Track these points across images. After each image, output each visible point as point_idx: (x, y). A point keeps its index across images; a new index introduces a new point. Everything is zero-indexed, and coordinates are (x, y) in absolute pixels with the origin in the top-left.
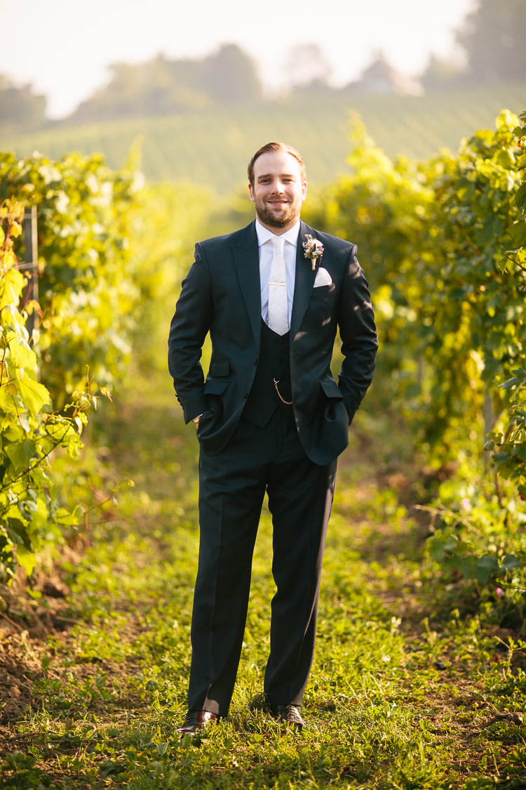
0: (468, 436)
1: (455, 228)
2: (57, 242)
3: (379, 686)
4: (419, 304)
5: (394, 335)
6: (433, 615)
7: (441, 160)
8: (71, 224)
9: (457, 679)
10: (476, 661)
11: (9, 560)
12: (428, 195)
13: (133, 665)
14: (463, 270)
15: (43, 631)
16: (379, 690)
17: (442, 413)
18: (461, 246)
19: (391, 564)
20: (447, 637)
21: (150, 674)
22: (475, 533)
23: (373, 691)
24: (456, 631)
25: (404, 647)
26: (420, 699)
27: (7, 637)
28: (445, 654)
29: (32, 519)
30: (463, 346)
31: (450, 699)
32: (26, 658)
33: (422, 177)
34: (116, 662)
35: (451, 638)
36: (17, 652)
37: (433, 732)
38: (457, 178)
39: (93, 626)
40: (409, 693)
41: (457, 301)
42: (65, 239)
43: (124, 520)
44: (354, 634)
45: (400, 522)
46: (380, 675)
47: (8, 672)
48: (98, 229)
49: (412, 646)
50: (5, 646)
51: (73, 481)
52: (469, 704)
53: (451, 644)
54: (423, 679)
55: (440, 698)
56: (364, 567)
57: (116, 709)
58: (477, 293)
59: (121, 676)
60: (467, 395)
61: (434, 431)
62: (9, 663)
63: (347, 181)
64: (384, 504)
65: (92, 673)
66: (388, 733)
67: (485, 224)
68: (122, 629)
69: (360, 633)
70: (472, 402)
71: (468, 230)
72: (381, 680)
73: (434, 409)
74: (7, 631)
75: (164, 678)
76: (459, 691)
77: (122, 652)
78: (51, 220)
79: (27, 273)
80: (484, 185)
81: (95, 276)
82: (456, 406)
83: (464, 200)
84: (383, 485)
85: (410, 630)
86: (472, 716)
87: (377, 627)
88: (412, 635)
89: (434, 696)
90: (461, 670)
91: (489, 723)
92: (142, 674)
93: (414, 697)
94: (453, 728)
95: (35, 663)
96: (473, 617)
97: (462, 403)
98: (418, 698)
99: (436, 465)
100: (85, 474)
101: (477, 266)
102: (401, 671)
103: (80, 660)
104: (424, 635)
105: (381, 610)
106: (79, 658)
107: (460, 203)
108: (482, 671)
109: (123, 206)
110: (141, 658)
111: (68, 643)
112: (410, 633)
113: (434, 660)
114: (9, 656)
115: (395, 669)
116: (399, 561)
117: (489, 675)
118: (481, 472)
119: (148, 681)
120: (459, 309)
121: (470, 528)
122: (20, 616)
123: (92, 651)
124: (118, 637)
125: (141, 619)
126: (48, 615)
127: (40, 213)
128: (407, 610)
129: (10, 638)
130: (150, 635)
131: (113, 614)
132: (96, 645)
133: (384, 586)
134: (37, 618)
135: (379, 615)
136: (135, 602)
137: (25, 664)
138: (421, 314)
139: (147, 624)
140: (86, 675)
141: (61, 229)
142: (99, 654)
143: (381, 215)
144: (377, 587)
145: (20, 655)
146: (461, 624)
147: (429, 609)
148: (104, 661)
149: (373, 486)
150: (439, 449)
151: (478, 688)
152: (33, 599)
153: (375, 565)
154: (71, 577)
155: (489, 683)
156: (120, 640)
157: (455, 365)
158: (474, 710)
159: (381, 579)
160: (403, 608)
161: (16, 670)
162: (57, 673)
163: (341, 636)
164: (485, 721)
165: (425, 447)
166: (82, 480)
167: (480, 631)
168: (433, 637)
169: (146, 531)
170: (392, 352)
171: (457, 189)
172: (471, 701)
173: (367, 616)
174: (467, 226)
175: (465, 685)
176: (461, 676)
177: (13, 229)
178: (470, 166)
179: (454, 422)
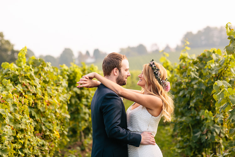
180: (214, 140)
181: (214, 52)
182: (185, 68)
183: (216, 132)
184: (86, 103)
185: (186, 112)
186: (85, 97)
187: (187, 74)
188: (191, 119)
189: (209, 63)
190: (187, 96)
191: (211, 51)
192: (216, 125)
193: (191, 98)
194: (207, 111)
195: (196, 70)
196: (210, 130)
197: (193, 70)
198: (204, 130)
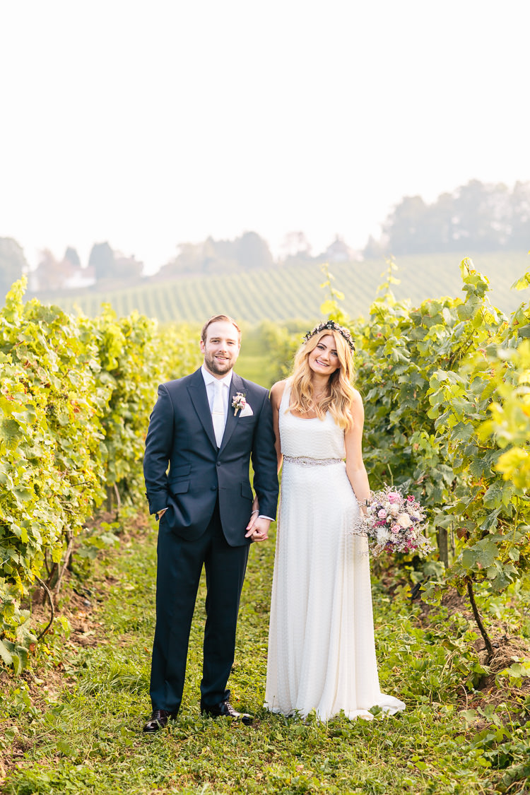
180: (441, 498)
181: (447, 305)
182: (382, 338)
183: (444, 482)
184: (127, 414)
185: (381, 438)
186: (127, 398)
187: (385, 352)
188: (392, 454)
189: (434, 329)
190: (385, 400)
191: (441, 301)
192: (445, 466)
193: (394, 406)
194: (426, 434)
195: (405, 344)
196: (431, 477)
197: (399, 343)
198: (418, 476)
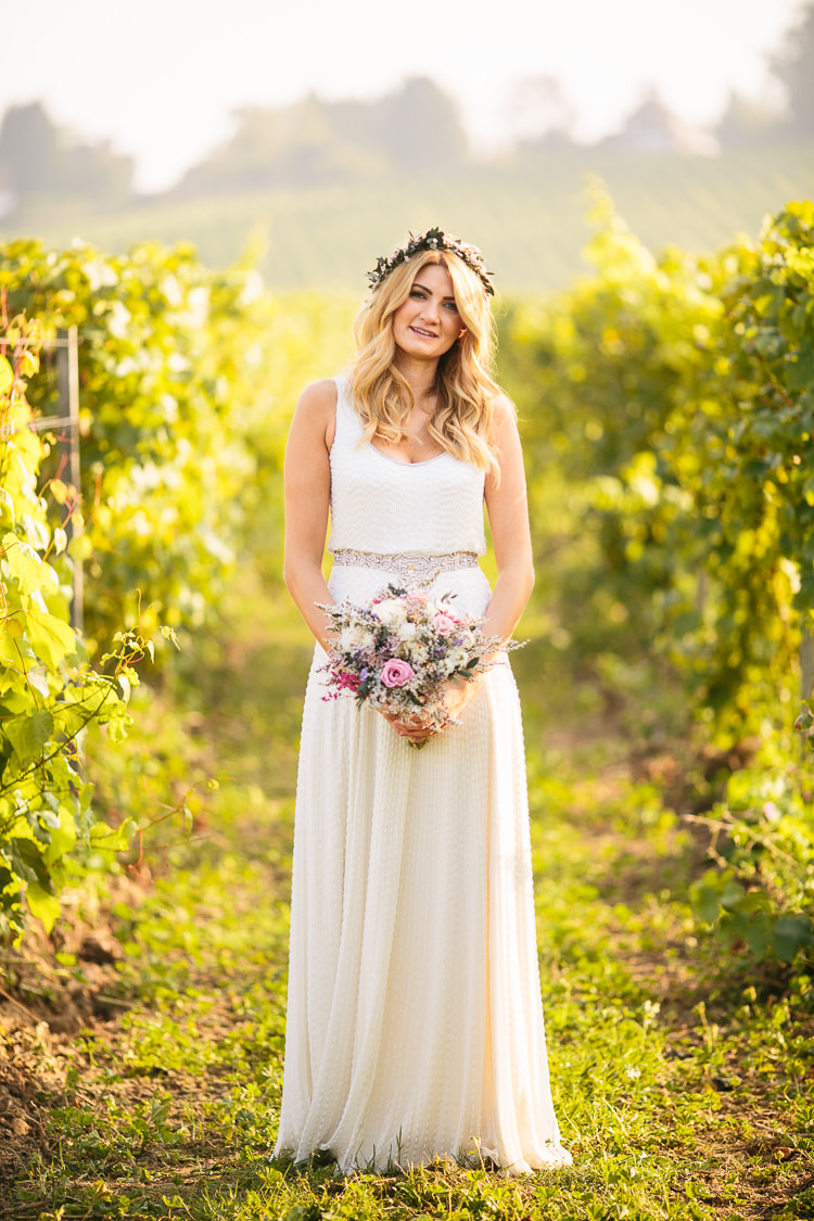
0: (777, 695)
1: (754, 362)
2: (110, 385)
3: (621, 1120)
4: (698, 484)
5: (661, 532)
6: (712, 997)
7: (733, 251)
8: (132, 355)
9: (751, 1107)
10: (782, 1075)
11: (15, 907)
12: (714, 308)
13: (216, 1080)
14: (764, 429)
15: (75, 1020)
16: (620, 1127)
17: (735, 659)
18: (763, 391)
19: (649, 907)
20: (736, 1033)
21: (242, 1097)
22: (783, 861)
23: (610, 1129)
24: (750, 1023)
25: (664, 1051)
26: (688, 1143)
27: (13, 1033)
28: (733, 1062)
29: (51, 840)
30: (768, 551)
31: (738, 1143)
32: (42, 1069)
33: (705, 280)
34: (190, 1075)
35: (742, 1035)
36: (28, 1058)
37: (709, 1201)
38: (755, 279)
39: (157, 1014)
40: (668, 1133)
41: (755, 480)
42: (123, 379)
43: (221, 832)
44: (583, 1029)
45: (666, 837)
46: (623, 1100)
47: (11, 1093)
48: (178, 363)
49: (678, 1049)
50: (9, 1048)
51: (139, 769)
52: (769, 1151)
53: (742, 1045)
54: (694, 1108)
55: (721, 1141)
56: (603, 913)
57: (185, 1158)
58: (788, 468)
59: (198, 1100)
60: (775, 631)
61: (721, 689)
62: (12, 1079)
63: (587, 286)
64: (641, 806)
65: (150, 1093)
66: (632, 1206)
67: (802, 356)
68: (205, 1018)
69: (593, 1026)
70: (783, 641)
71: (774, 364)
72: (624, 1110)
73: (721, 652)
74: (15, 1023)
75: (265, 1104)
76: (753, 1129)
77: (201, 1057)
78: (101, 349)
79: (49, 436)
80: (799, 290)
81: (171, 440)
82: (757, 648)
83: (767, 315)
84: (641, 775)
85: (675, 1021)
86: (773, 1174)
87: (621, 1017)
88: (678, 1030)
89: (712, 1137)
90: (758, 1090)
91: (800, 1186)
92: (230, 1097)
93: (678, 1139)
94: (741, 1196)
95: (57, 1076)
96: (778, 1001)
97: (767, 644)
98: (684, 1141)
99: (724, 743)
100: (162, 757)
101: (787, 424)
102: (660, 1094)
103: (131, 1073)
104: (698, 1031)
105: (629, 987)
106: (129, 1068)
107: (760, 320)
108: (791, 1094)
109: (226, 326)
110: (231, 1069)
111: (114, 1041)
112: (676, 1026)
113: (715, 1074)
114: (14, 1065)
115: (648, 1089)
116: (661, 902)
117: (803, 1100)
118: (797, 755)
119: (239, 1109)
120: (760, 493)
121: (775, 852)
122: (39, 996)
123: (152, 1056)
124: (195, 1032)
125: (236, 1001)
126: (86, 993)
127: (82, 338)
128: (672, 986)
129: (18, 1034)
130: (248, 1027)
131: (191, 992)
132: (159, 1046)
133: (636, 944)
134: (67, 998)
135: (623, 997)
136: (230, 971)
137: (39, 1080)
138: (701, 500)
139: (245, 1009)
140: (138, 1098)
141: (118, 362)
142: (162, 1063)
143: (639, 340)
144: (623, 947)
145: (31, 1064)
146: (758, 1011)
147: (707, 985)
148: (171, 1073)
149: (623, 775)
150: (730, 717)
151: (787, 1123)
152: (62, 966)
153: (621, 909)
154: (127, 927)
155: (802, 1116)
156: (201, 1037)
157: (756, 581)
158: (777, 1163)
159: (630, 933)
160: (665, 983)
161: (24, 1089)
162: (91, 1095)
163: (561, 1032)
164: (794, 1182)
165: (707, 714)
166: (154, 767)
167: (790, 1024)
168: (712, 1033)
169: (255, 850)
170: (657, 559)
171: (755, 298)
172: (774, 1145)
173: (606, 996)
174: (771, 358)
175: (764, 1117)
176: (758, 1103)
177: (26, 362)
178: (778, 259)
179: (754, 674)
